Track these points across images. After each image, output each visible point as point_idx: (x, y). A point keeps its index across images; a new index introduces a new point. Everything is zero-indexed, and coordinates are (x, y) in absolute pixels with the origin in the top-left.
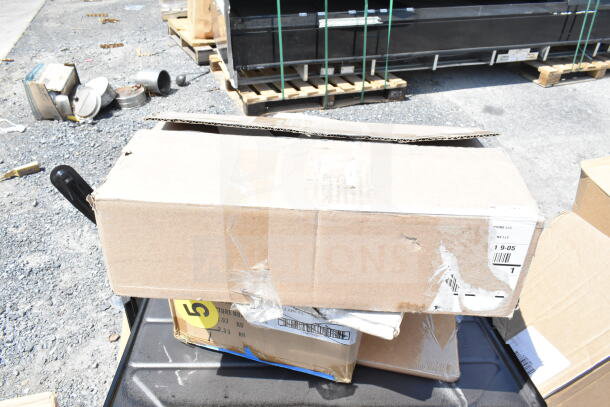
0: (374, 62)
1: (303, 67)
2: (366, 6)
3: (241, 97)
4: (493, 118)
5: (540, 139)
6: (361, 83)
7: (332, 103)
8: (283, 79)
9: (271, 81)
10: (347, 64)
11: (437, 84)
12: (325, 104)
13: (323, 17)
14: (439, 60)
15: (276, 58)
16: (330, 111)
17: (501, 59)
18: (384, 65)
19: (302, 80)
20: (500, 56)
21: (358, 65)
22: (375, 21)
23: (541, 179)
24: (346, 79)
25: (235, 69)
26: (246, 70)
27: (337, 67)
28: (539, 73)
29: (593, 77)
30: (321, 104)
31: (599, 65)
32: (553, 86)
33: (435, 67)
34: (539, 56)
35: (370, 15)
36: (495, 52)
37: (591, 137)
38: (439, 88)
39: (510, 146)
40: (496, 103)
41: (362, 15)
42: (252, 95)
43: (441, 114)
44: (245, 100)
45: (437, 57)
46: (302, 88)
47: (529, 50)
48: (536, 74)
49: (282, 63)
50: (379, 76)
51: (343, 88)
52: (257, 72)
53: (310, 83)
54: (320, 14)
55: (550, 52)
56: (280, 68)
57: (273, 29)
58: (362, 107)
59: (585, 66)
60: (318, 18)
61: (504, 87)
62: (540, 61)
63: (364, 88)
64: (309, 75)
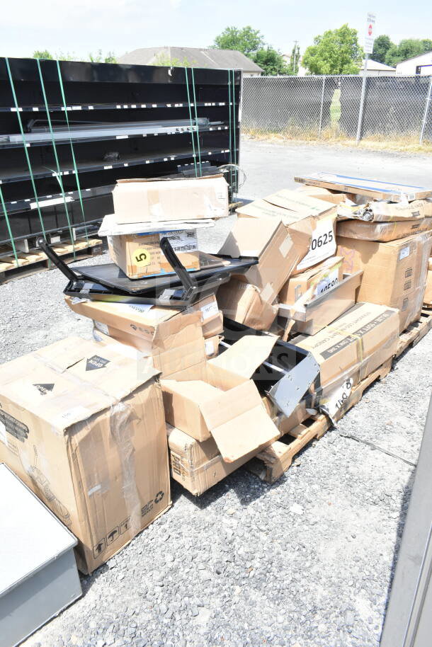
0: (74, 230)
2: (62, 190)
6: (71, 246)
8: (15, 252)
13: (34, 201)
15: (7, 237)
19: (25, 252)
22: (69, 199)
24: (57, 246)
27: (48, 239)
30: (46, 267)
35: (66, 196)
41: (60, 196)
50: (78, 241)
54: (28, 200)
56: (12, 244)
60: (27, 204)
63: (74, 249)
64: (29, 248)
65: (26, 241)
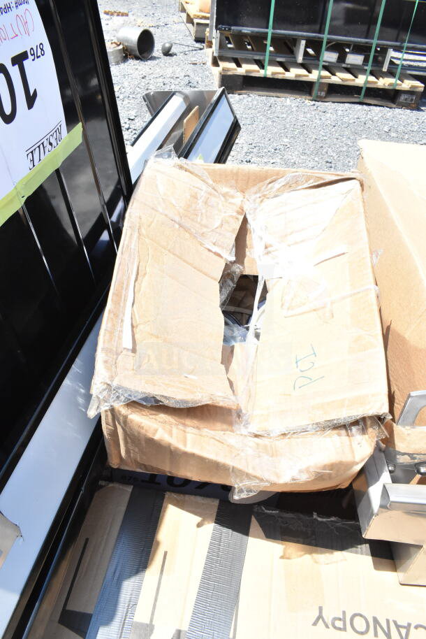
1: (299, 41)
3: (218, 66)
7: (323, 95)
9: (261, 58)
10: (355, 49)
12: (314, 93)
16: (320, 104)
42: (231, 65)
46: (291, 69)
49: (270, 31)
51: (340, 78)
53: (303, 65)
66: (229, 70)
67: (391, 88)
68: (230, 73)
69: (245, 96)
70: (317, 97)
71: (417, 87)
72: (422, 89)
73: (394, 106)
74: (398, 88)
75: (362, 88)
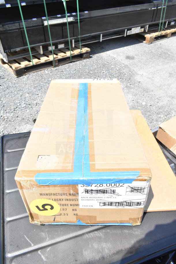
0: (73, 41)
1: (39, 47)
2: (66, 12)
3: (11, 67)
4: (131, 61)
5: (152, 68)
6: (69, 52)
7: (57, 64)
8: (31, 55)
9: (24, 56)
10: (61, 43)
11: (102, 48)
12: (54, 64)
13: (45, 20)
14: (102, 37)
15: (25, 44)
16: (57, 68)
17: (129, 33)
18: (78, 41)
19: (40, 54)
20: (128, 32)
21: (66, 43)
22: (71, 19)
23: (157, 86)
24: (61, 51)
25: (5, 53)
26: (11, 53)
27: (56, 45)
28: (145, 38)
29: (167, 37)
30: (52, 65)
31: (169, 31)
32: (151, 43)
33: (101, 40)
34: (144, 30)
35: (68, 16)
36: (126, 30)
37: (172, 65)
38: (104, 50)
39: (141, 73)
40: (131, 54)
41: (65, 17)
42: (17, 65)
43: (108, 62)
44: (14, 68)
45: (101, 35)
46: (41, 58)
47: (140, 27)
48: (144, 39)
49: (29, 46)
50: (77, 47)
51: (61, 55)
52: (16, 53)
53: (44, 55)
54: (43, 18)
55: (148, 27)
56: (28, 49)
57: (20, 28)
58: (71, 64)
59: (163, 33)
60: (42, 21)
61: (132, 46)
62: (145, 32)
63: (71, 54)
64: (43, 51)
65: (41, 47)
66: (18, 68)
67: (80, 54)
68: (18, 69)
69: (28, 75)
70: (55, 65)
71: (88, 50)
72: (90, 51)
73: (83, 59)
74: (82, 53)
75: (70, 57)
